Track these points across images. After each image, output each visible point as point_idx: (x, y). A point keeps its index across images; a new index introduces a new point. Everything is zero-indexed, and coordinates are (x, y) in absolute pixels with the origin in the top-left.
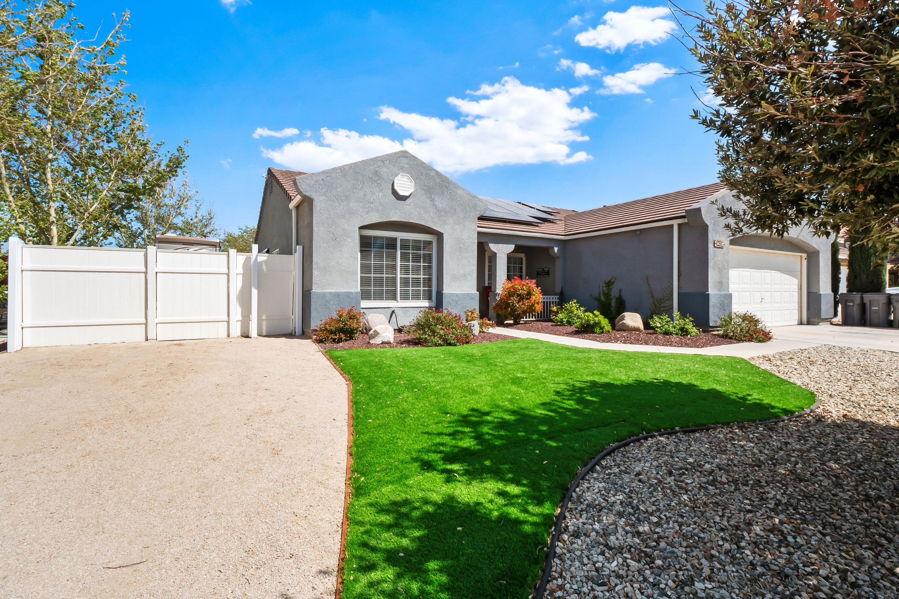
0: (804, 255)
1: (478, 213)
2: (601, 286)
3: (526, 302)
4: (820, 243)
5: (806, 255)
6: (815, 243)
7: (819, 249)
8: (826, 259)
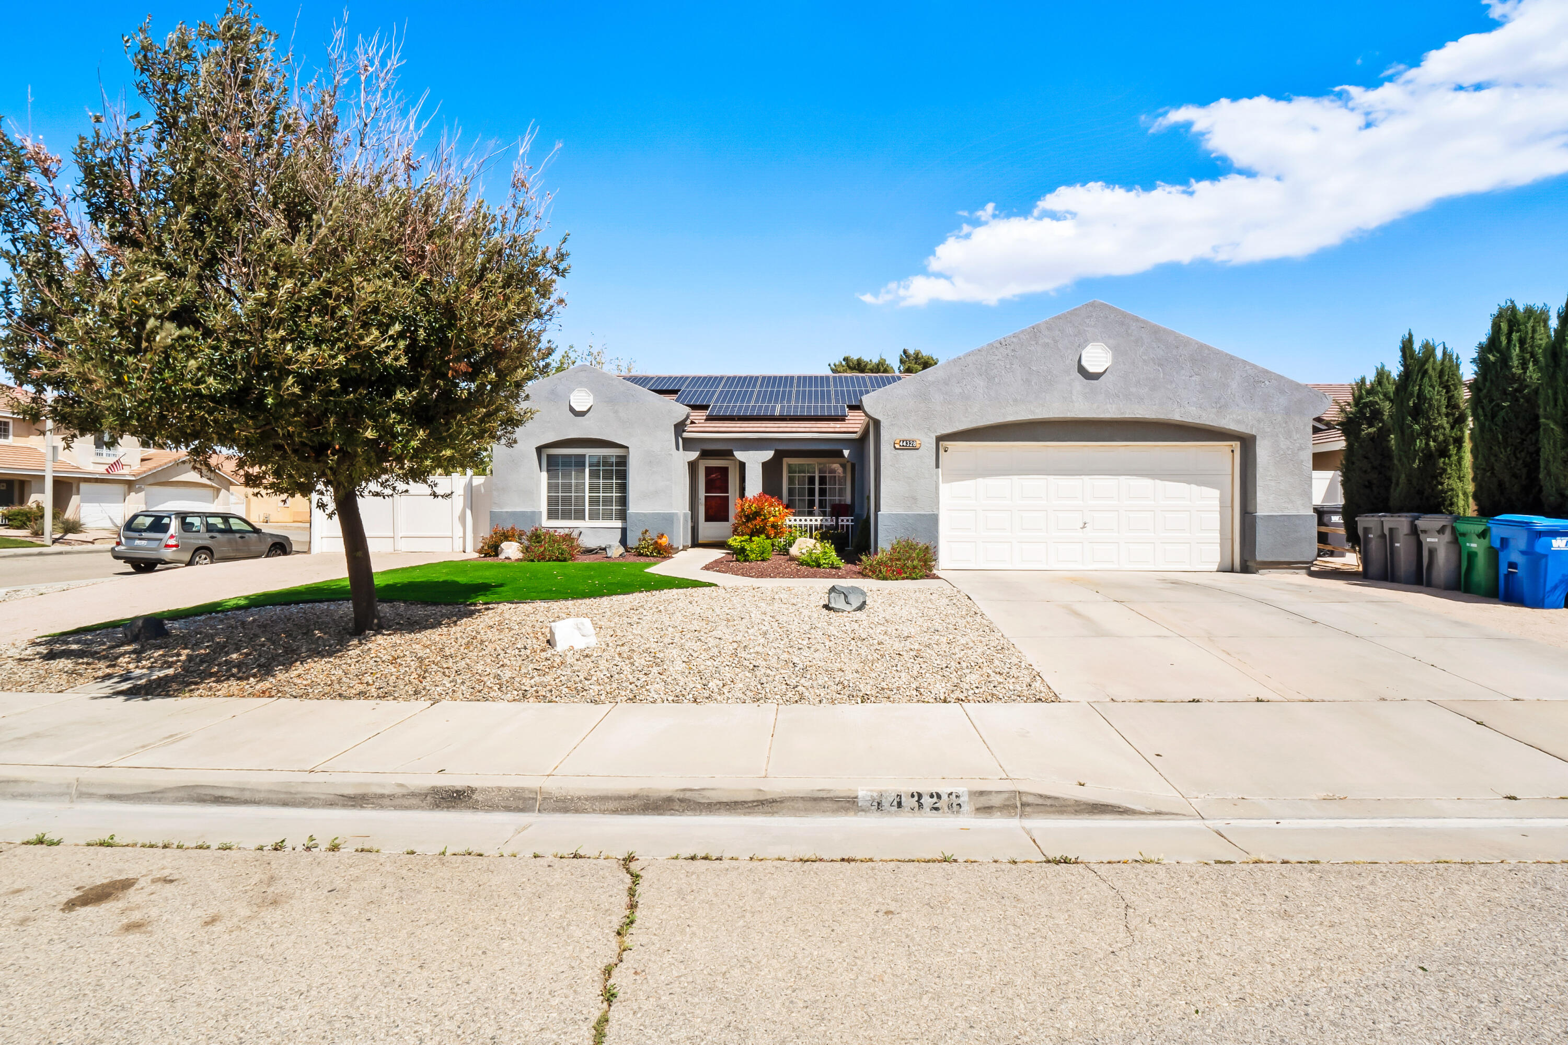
0: (1237, 445)
1: (674, 419)
4: (1259, 421)
5: (1238, 443)
6: (1239, 422)
7: (1254, 433)
8: (1288, 448)
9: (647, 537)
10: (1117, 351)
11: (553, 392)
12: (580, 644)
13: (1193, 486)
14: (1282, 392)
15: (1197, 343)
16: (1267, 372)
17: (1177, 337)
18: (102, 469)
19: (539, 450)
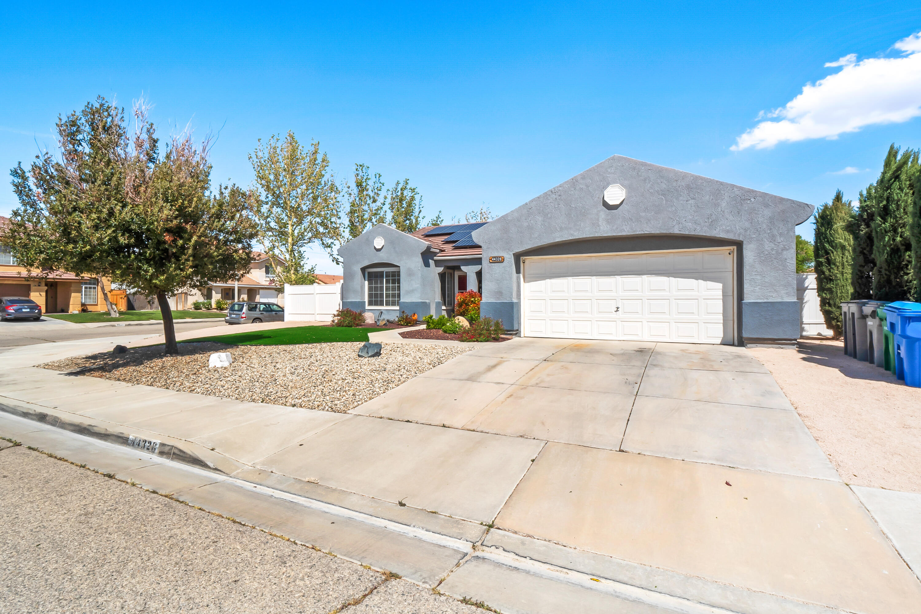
0: (731, 249)
4: (746, 230)
5: (735, 247)
6: (728, 232)
7: (741, 239)
8: (772, 249)
10: (630, 189)
12: (219, 365)
13: (701, 281)
14: (767, 206)
15: (693, 176)
16: (753, 191)
17: (676, 173)
18: (267, 283)
19: (363, 270)
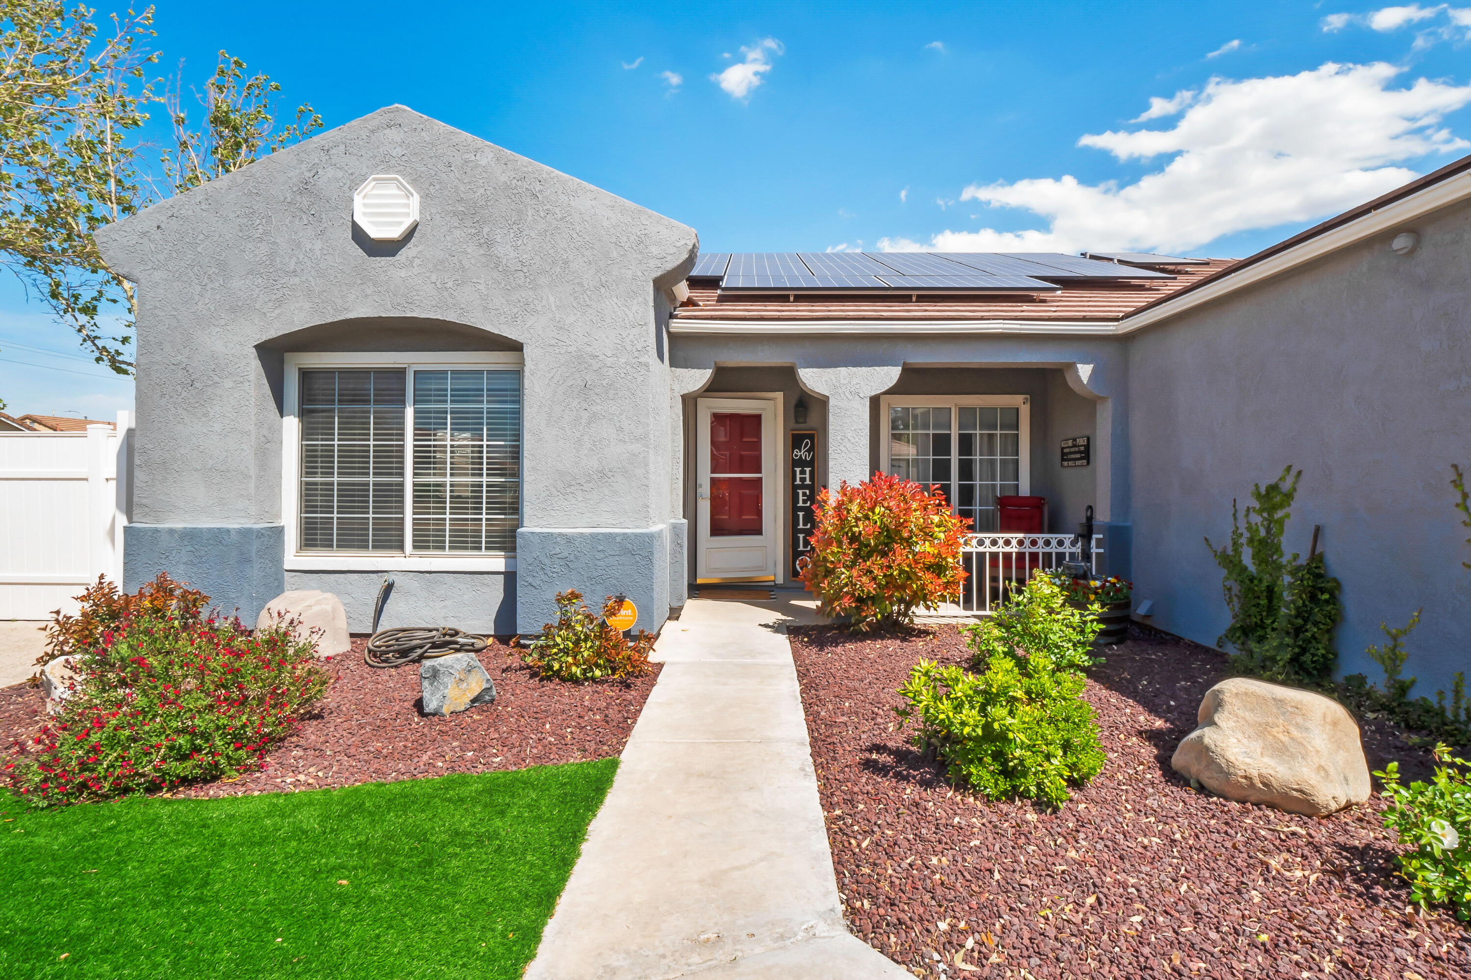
1: (653, 263)
2: (1242, 507)
3: (876, 563)
9: (576, 612)
11: (305, 187)
19: (273, 352)
